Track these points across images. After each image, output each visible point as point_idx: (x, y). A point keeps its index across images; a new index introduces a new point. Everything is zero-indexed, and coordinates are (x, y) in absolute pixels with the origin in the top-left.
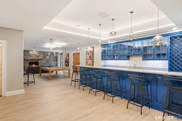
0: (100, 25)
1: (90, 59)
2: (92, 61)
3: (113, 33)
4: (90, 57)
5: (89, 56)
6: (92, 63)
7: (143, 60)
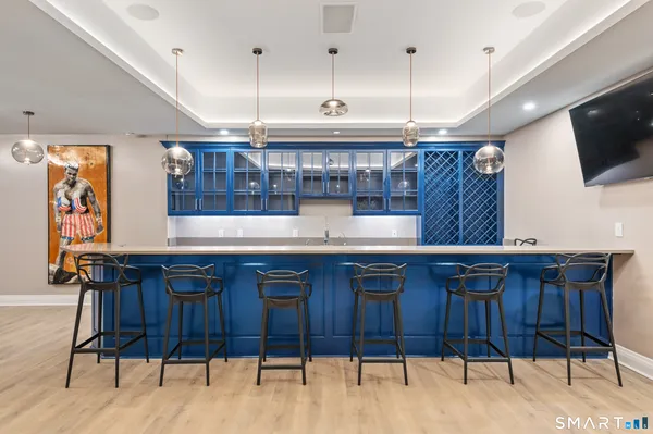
0: (258, 52)
1: (84, 208)
2: (101, 220)
3: (333, 104)
4: (83, 198)
5: (76, 195)
6: (99, 229)
7: (354, 214)
